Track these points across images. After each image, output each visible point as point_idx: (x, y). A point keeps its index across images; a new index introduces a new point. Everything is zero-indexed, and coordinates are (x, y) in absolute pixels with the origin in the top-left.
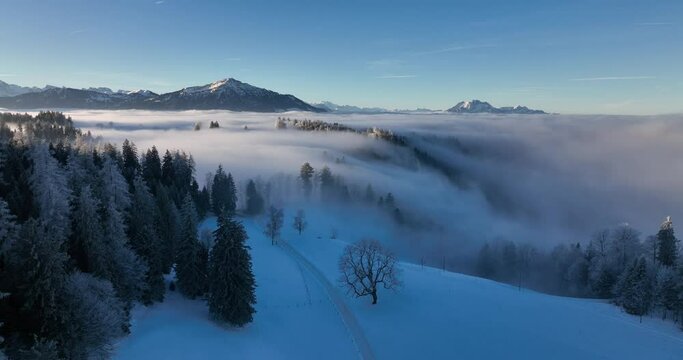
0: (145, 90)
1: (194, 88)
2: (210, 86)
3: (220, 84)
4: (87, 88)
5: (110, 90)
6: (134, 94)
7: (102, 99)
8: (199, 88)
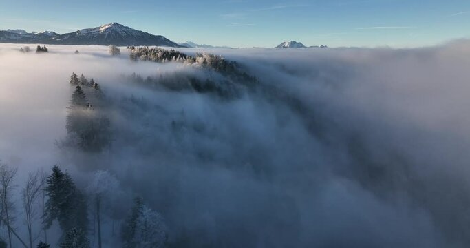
0: (50, 31)
1: (87, 30)
2: (99, 28)
3: (107, 27)
4: (6, 30)
5: (25, 32)
6: (41, 34)
7: (15, 38)
8: (91, 30)
